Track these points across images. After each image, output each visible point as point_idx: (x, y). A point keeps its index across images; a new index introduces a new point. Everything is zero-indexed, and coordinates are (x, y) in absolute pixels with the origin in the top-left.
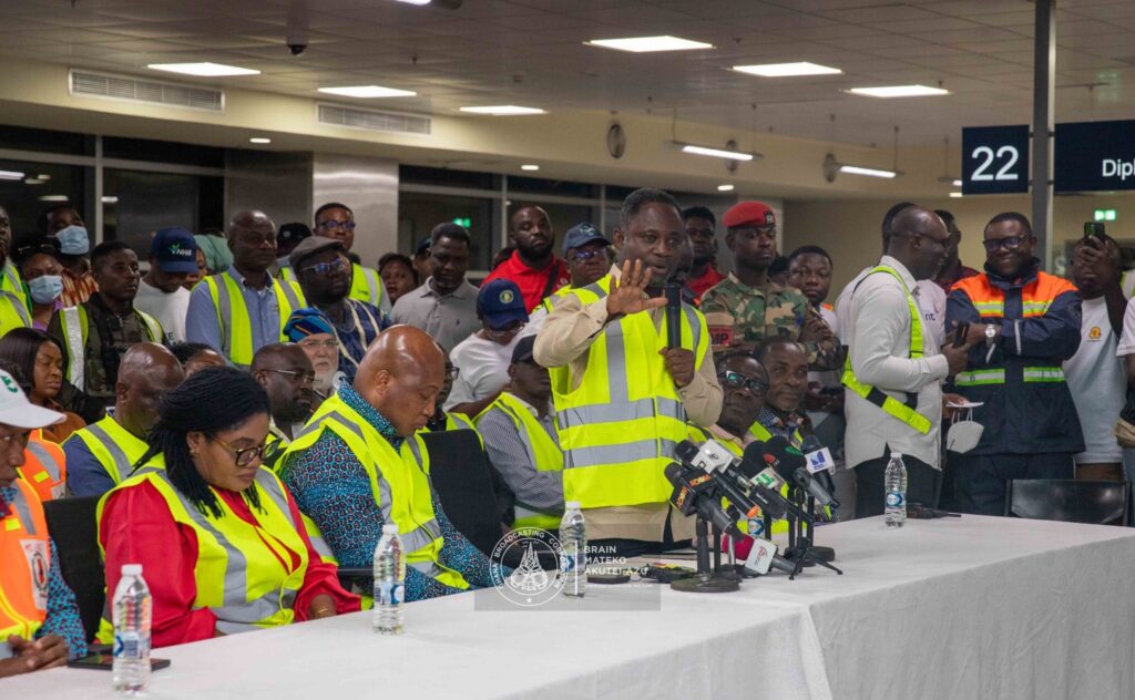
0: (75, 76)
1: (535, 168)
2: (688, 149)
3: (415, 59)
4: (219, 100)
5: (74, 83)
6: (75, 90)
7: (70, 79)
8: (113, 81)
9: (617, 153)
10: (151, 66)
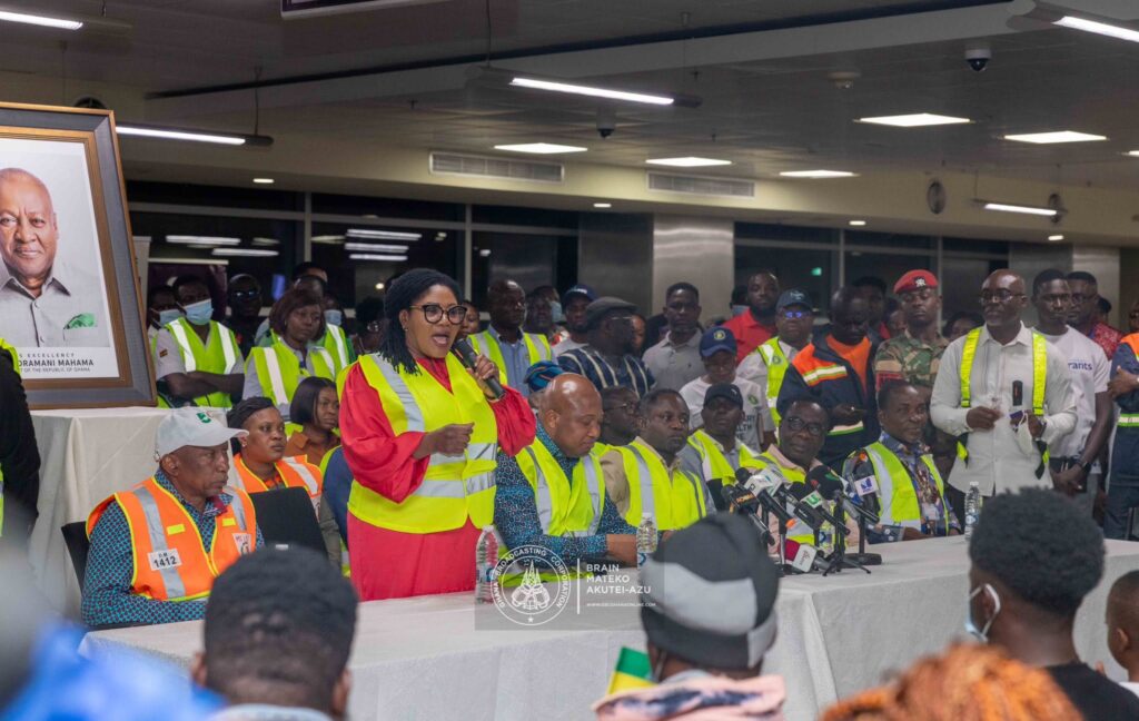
0: (435, 157)
1: (861, 223)
2: (991, 206)
3: (714, 136)
4: (559, 173)
5: (435, 163)
6: (435, 169)
7: (431, 160)
8: (468, 161)
9: (937, 209)
10: (497, 147)
